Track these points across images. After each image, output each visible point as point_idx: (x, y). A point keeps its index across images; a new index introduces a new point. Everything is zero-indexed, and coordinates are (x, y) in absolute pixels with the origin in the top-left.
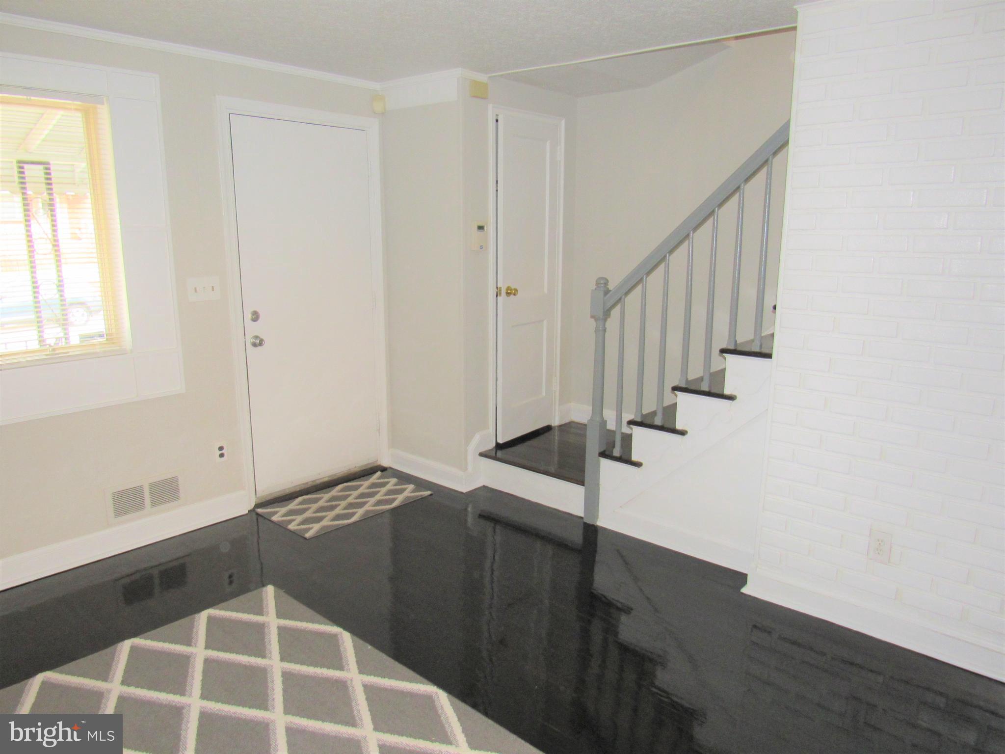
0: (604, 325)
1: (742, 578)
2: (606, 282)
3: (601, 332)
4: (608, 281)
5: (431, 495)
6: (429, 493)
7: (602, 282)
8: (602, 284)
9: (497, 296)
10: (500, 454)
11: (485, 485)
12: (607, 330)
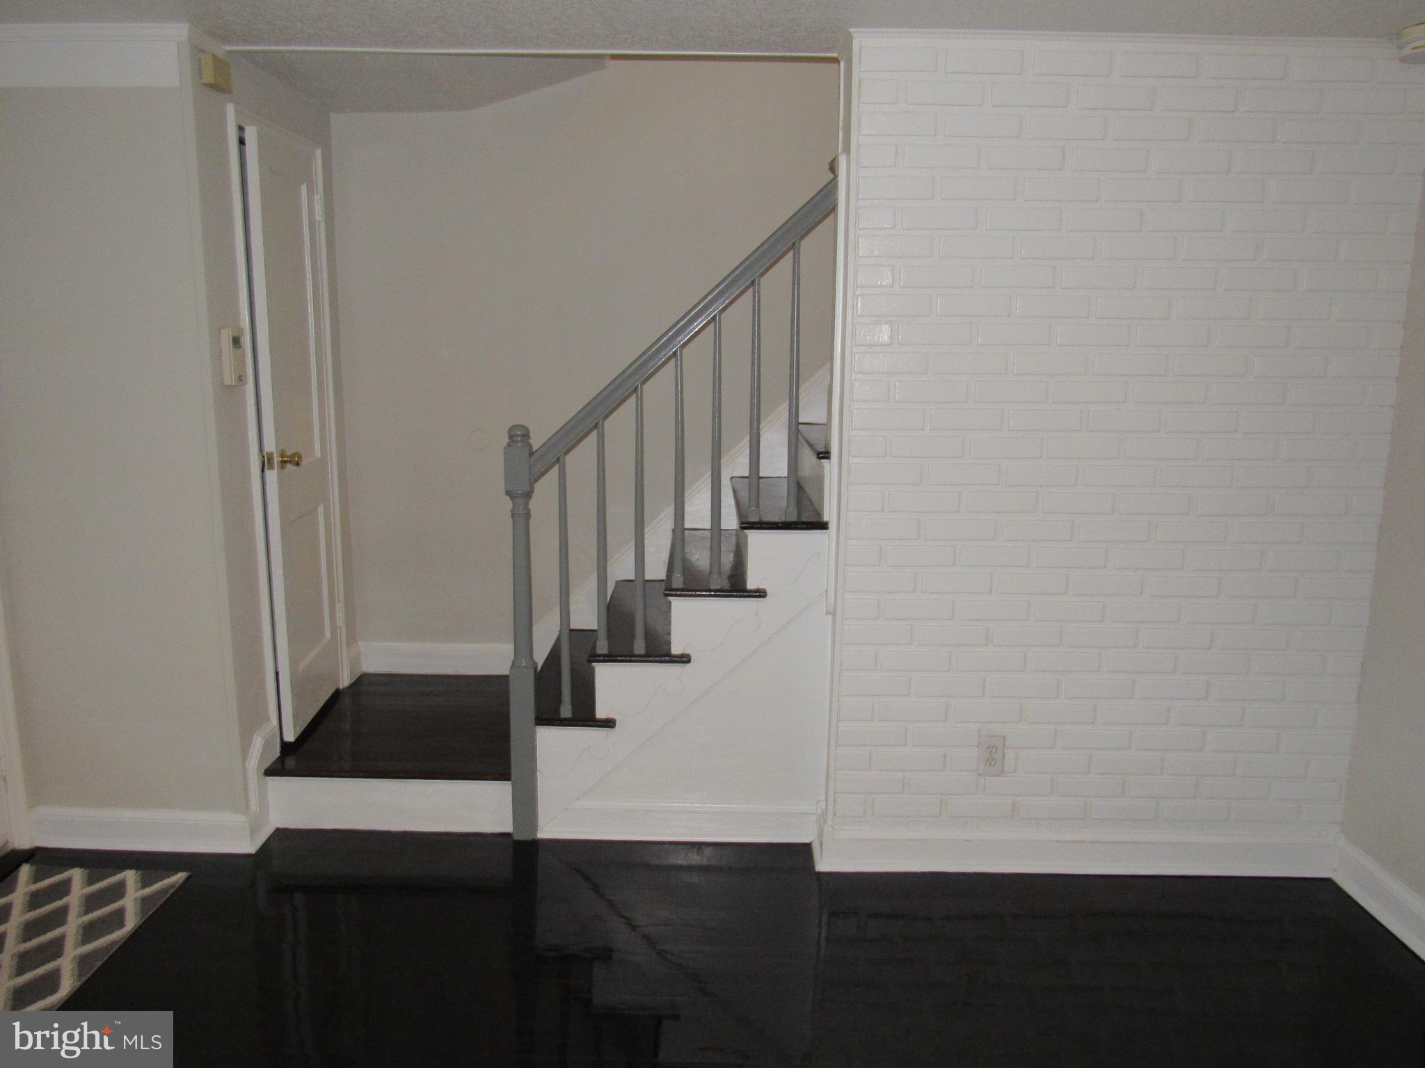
0: (527, 504)
1: (804, 850)
2: (526, 435)
3: (522, 518)
4: (527, 429)
5: (188, 879)
6: (180, 877)
7: (519, 433)
8: (519, 435)
9: (263, 470)
10: (290, 762)
11: (281, 826)
12: (531, 513)
